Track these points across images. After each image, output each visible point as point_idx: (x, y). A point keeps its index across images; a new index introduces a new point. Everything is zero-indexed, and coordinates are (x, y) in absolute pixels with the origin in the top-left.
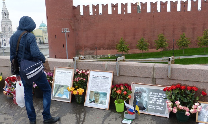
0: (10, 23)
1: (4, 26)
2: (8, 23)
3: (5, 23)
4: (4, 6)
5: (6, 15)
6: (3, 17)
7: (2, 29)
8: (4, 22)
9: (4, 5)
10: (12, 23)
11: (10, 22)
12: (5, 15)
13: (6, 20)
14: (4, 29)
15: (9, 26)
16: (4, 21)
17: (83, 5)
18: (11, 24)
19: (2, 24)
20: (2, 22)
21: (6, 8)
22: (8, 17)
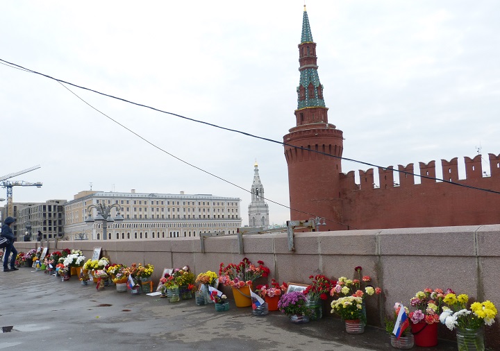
0: (265, 209)
1: (253, 215)
2: (262, 209)
3: (256, 209)
4: (257, 177)
5: (259, 194)
6: (253, 199)
7: (250, 221)
8: (254, 207)
9: (257, 175)
10: (269, 209)
11: (266, 206)
12: (257, 194)
13: (258, 204)
14: (254, 221)
15: (263, 214)
16: (254, 204)
17: (360, 171)
18: (267, 211)
19: (250, 212)
20: (250, 207)
21: (260, 181)
22: (262, 198)
